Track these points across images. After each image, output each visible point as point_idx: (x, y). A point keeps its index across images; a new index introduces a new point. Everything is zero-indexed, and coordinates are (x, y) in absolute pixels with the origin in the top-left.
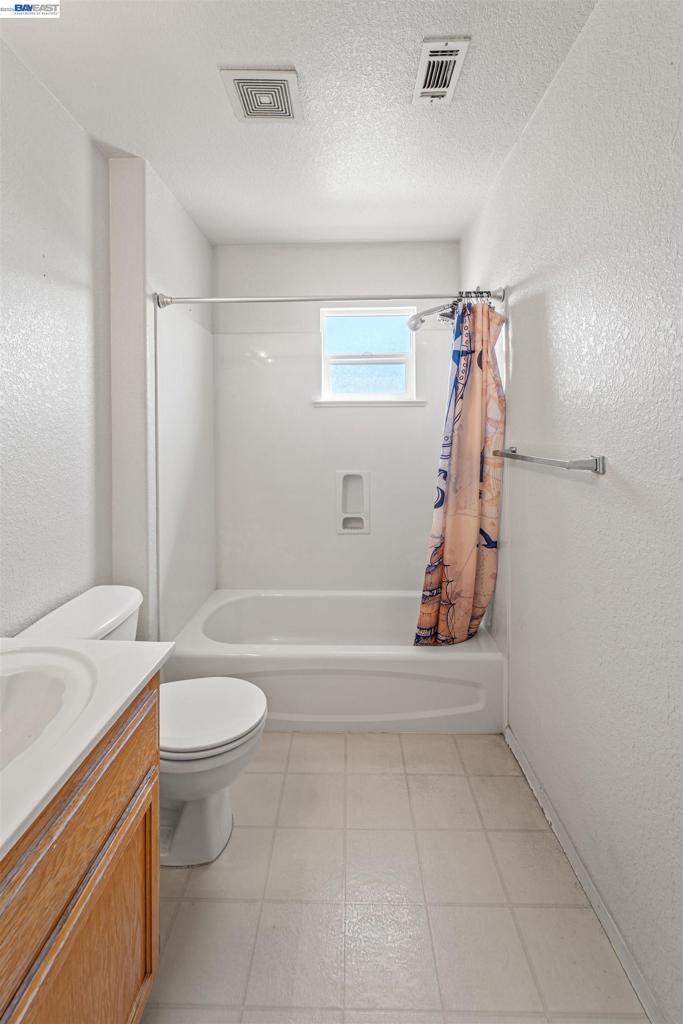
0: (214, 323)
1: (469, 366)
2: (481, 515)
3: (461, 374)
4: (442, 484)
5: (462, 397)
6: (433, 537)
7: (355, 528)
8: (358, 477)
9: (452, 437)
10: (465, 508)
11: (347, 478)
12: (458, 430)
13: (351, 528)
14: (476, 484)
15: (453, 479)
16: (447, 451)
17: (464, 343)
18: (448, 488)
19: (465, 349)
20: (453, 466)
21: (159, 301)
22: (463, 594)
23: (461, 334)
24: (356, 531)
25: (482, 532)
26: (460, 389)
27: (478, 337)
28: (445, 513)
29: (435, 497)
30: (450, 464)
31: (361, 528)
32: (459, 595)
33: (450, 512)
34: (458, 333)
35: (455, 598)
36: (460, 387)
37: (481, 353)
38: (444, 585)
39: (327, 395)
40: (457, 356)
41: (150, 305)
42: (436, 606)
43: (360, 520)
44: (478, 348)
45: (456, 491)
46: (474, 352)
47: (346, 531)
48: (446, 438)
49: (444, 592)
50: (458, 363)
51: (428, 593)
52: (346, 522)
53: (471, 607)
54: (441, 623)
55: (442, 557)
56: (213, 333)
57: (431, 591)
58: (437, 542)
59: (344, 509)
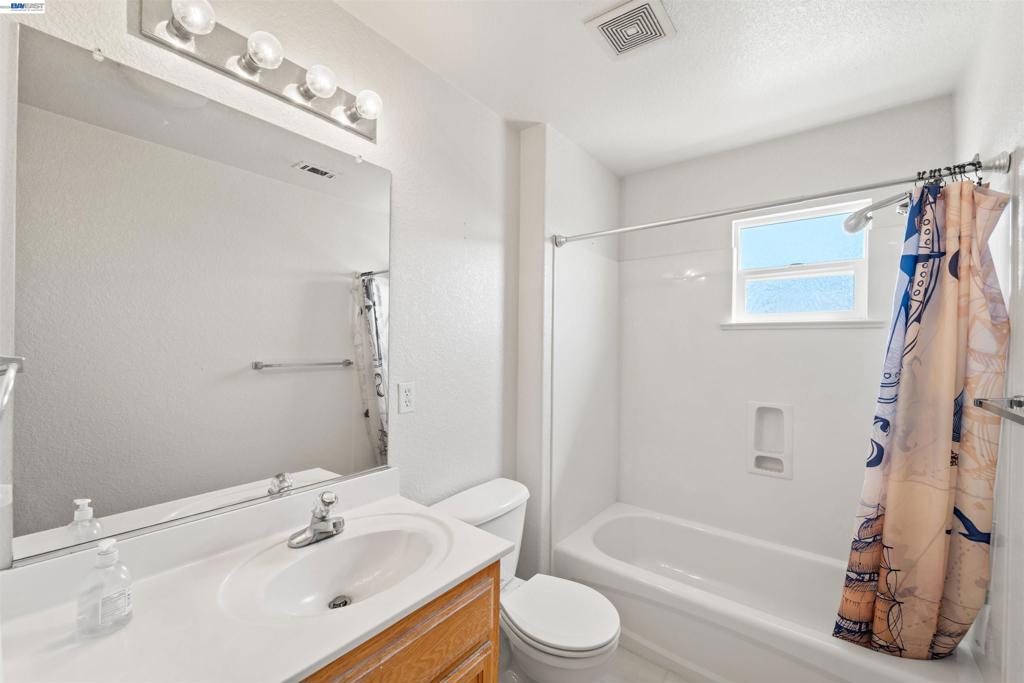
0: (620, 251)
1: (935, 276)
2: (957, 489)
3: (916, 287)
4: (881, 438)
5: (918, 319)
6: (864, 504)
7: (771, 469)
8: (777, 411)
9: (899, 373)
10: (924, 474)
11: (762, 411)
12: (910, 364)
13: (766, 469)
14: (945, 444)
15: (899, 432)
16: (889, 393)
17: (922, 244)
18: (891, 443)
19: (926, 251)
20: (900, 414)
21: (556, 242)
22: (917, 593)
23: (918, 231)
24: (773, 473)
25: (957, 512)
26: (913, 309)
27: (951, 233)
28: (886, 476)
29: (869, 452)
30: (895, 411)
31: (779, 471)
32: (910, 592)
33: (894, 476)
34: (913, 230)
35: (903, 595)
36: (915, 305)
37: (957, 255)
38: (883, 572)
39: (737, 317)
40: (910, 263)
41: (549, 246)
42: (868, 597)
43: (778, 461)
44: (951, 249)
45: (906, 449)
46: (944, 254)
47: (760, 471)
48: (888, 375)
49: (882, 580)
50: (912, 273)
51: (854, 576)
52: (760, 461)
53: (934, 616)
54: (876, 621)
55: (880, 533)
56: (619, 261)
57: (859, 574)
58: (872, 513)
59: (758, 444)
